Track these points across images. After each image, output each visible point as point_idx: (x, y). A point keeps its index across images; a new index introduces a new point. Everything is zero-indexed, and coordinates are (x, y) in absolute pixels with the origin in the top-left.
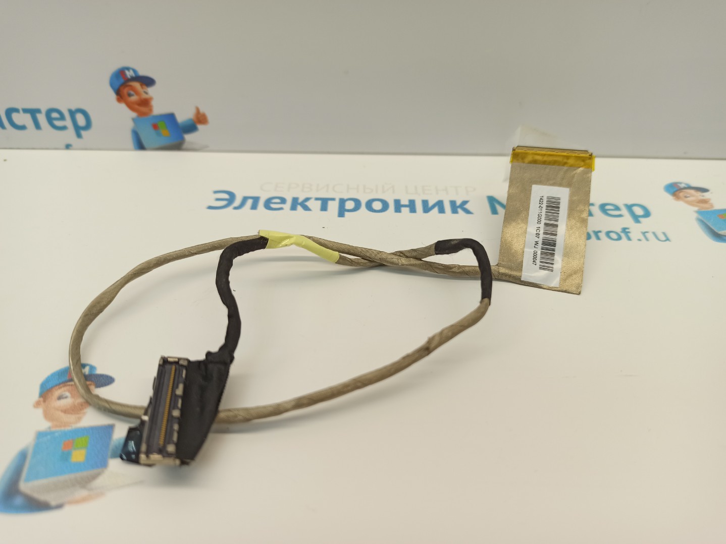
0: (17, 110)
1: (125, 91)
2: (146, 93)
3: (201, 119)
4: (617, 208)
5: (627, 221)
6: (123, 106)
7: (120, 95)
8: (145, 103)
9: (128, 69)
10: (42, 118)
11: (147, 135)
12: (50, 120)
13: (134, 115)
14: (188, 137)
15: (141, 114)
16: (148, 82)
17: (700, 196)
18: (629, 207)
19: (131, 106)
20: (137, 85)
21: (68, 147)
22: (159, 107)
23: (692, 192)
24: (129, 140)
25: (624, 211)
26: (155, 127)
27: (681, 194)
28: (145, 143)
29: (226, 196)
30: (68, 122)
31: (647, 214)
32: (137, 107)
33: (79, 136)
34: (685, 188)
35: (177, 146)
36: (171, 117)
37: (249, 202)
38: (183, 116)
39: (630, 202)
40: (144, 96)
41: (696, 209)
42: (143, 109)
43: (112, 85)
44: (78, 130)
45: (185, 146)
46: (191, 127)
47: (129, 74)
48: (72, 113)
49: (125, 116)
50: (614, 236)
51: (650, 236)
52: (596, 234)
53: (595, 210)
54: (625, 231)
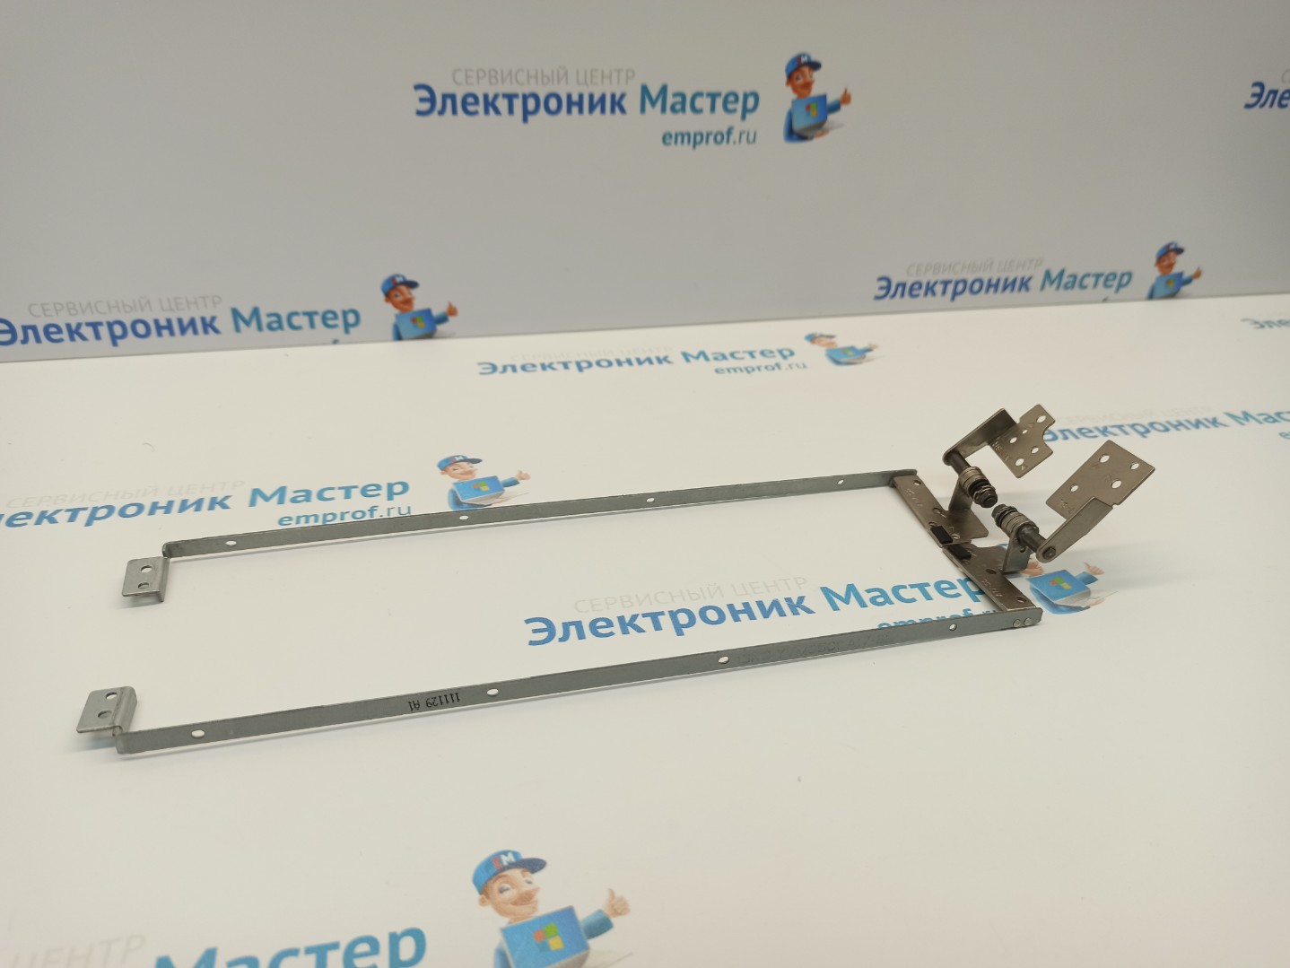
0: (296, 314)
1: (393, 293)
2: (410, 294)
3: (452, 311)
4: (771, 352)
5: (779, 359)
6: (389, 306)
7: (388, 296)
8: (408, 302)
9: (398, 276)
10: (318, 320)
11: (406, 328)
12: (324, 319)
13: (396, 311)
14: (440, 328)
15: (403, 311)
16: (413, 285)
17: (829, 340)
18: (780, 352)
19: (395, 305)
20: (403, 288)
21: (335, 342)
22: (418, 305)
24: (390, 332)
25: (777, 354)
26: (414, 320)
27: (817, 340)
28: (403, 334)
29: (489, 366)
30: (340, 322)
31: (792, 354)
32: (402, 306)
33: (347, 331)
35: (429, 335)
36: (428, 312)
37: (510, 368)
38: (437, 311)
39: (780, 348)
40: (408, 296)
41: (826, 348)
42: (406, 307)
43: (383, 289)
44: (347, 326)
45: (437, 335)
46: (443, 319)
47: (399, 280)
48: (345, 313)
49: (390, 312)
50: (770, 368)
51: (794, 366)
52: (759, 368)
53: (757, 355)
54: (778, 365)
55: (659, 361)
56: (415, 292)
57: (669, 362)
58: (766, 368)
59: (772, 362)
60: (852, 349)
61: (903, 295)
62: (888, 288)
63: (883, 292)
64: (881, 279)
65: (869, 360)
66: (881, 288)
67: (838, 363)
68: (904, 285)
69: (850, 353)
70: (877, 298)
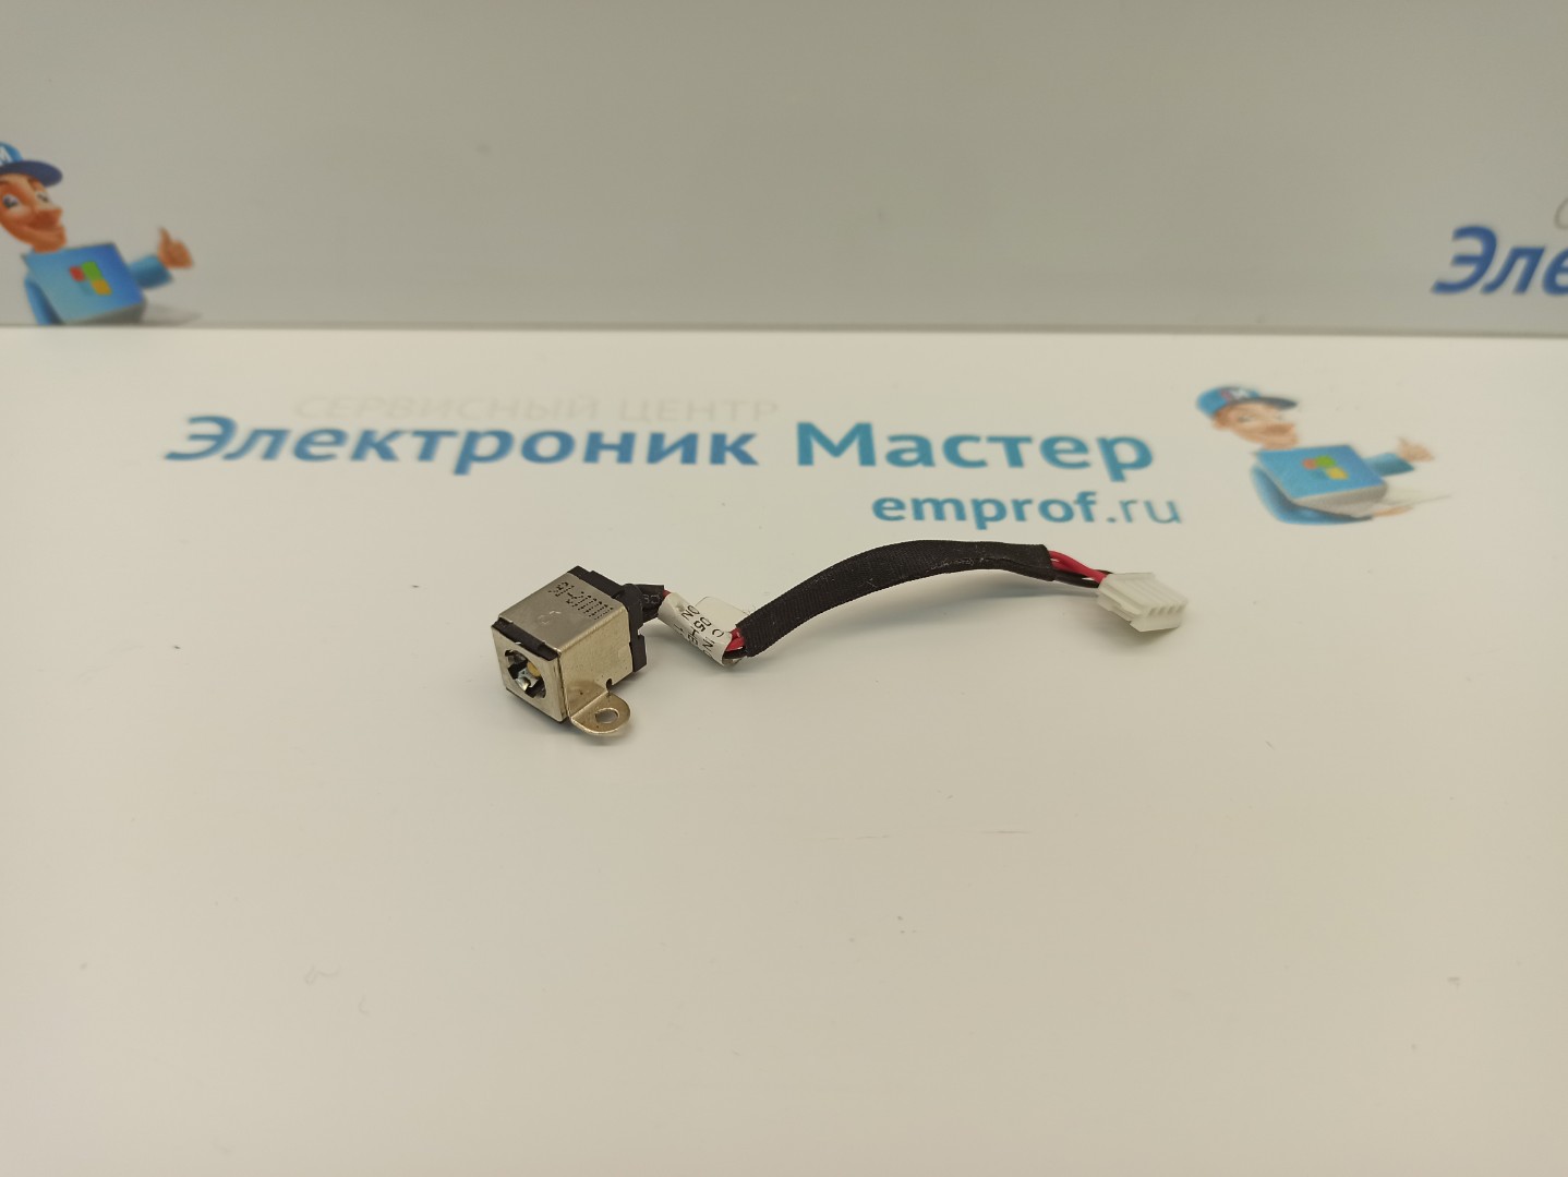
2: (45, 200)
3: (174, 255)
4: (1081, 447)
5: (1095, 476)
8: (46, 221)
11: (60, 292)
13: (26, 248)
14: (153, 296)
15: (41, 246)
16: (46, 175)
17: (1273, 416)
18: (1108, 446)
20: (21, 182)
22: (79, 231)
23: (1259, 408)
25: (1095, 456)
26: (77, 274)
27: (1233, 414)
28: (59, 309)
29: (214, 429)
34: (1245, 400)
35: (131, 315)
36: (107, 254)
37: (263, 443)
39: (1111, 434)
40: (41, 206)
41: (1257, 446)
42: (44, 235)
45: (148, 315)
46: (155, 275)
50: (1057, 511)
51: (1138, 511)
52: (1019, 507)
53: (1031, 453)
54: (1085, 500)
55: (719, 449)
56: (55, 195)
57: (746, 459)
58: (1044, 508)
59: (1066, 485)
60: (1344, 454)
61: (1523, 286)
62: (1484, 262)
63: (1467, 271)
64: (1463, 233)
65: (1397, 509)
66: (1462, 260)
67: (1289, 510)
68: (1535, 255)
69: (1336, 473)
70: (1444, 287)
